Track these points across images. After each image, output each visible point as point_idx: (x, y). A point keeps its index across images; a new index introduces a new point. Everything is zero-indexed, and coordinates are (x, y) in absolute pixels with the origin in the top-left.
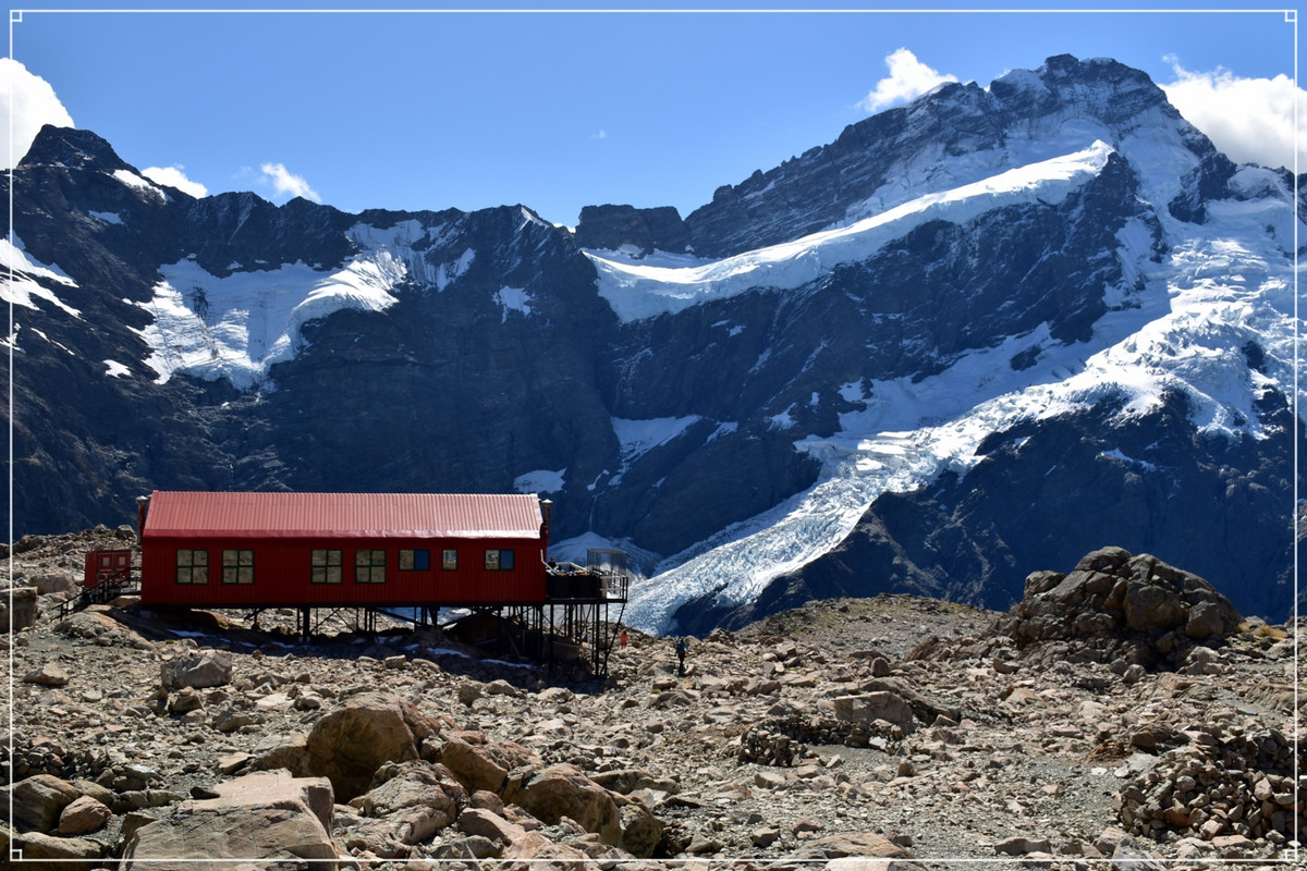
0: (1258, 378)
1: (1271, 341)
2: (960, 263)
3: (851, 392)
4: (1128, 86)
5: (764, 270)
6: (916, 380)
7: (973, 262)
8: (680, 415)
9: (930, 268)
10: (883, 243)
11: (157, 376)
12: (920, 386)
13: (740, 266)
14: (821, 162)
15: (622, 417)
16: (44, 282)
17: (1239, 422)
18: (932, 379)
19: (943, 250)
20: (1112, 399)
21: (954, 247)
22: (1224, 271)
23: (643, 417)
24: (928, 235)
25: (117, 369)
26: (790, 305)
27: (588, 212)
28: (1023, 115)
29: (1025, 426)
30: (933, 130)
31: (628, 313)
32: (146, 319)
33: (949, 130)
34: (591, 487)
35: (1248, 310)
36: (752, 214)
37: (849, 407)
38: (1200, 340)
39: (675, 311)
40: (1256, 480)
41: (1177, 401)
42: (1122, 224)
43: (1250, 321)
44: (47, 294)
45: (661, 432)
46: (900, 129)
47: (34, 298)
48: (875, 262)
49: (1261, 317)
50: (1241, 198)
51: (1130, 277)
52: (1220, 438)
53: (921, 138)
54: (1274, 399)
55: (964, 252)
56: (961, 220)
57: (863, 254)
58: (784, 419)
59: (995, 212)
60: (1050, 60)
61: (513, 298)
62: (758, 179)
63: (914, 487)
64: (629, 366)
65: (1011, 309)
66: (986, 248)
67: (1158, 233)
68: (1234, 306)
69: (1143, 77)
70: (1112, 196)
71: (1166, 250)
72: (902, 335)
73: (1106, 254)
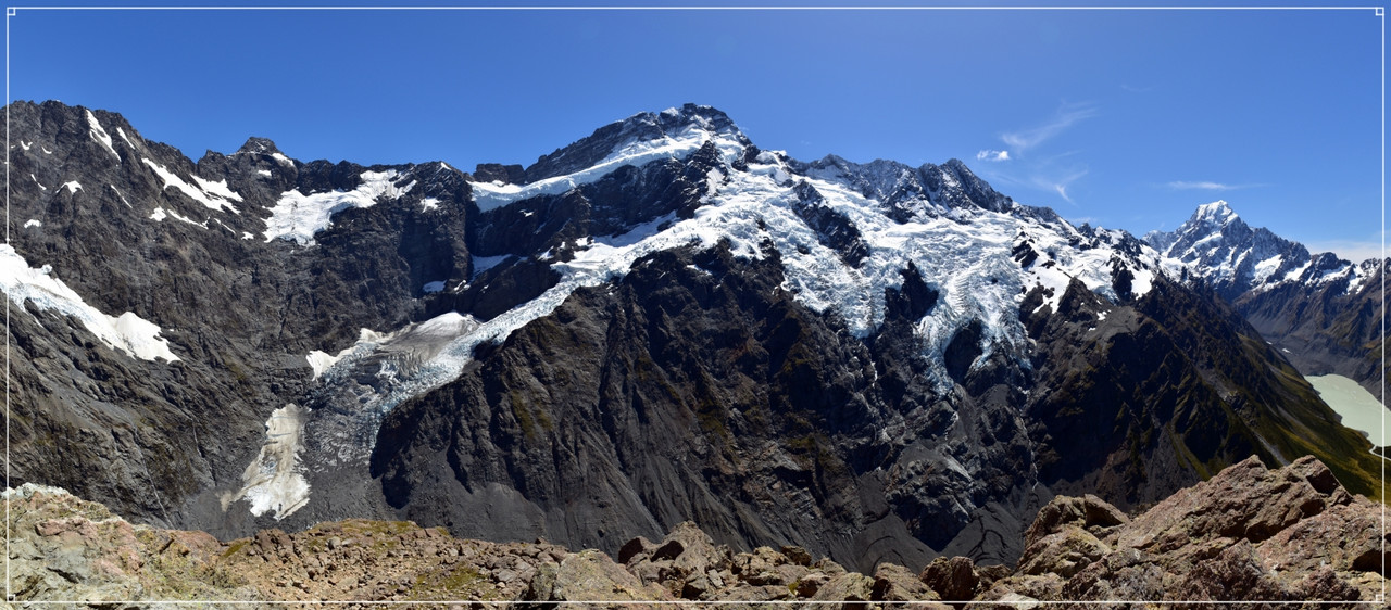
0: (761, 233)
1: (768, 218)
2: (638, 183)
3: (582, 242)
4: (718, 117)
5: (545, 187)
7: (643, 184)
8: (503, 255)
9: (623, 186)
10: (602, 175)
11: (266, 239)
13: (538, 185)
14: (584, 144)
15: (478, 256)
16: (229, 200)
18: (621, 236)
19: (630, 178)
20: (696, 241)
21: (635, 177)
22: (752, 189)
23: (487, 256)
24: (624, 172)
25: (248, 236)
26: (556, 202)
27: (479, 167)
28: (673, 126)
29: (653, 255)
30: (634, 130)
31: (484, 208)
32: (271, 214)
33: (641, 131)
34: (456, 289)
35: (761, 206)
36: (555, 167)
37: (579, 249)
38: (739, 216)
39: (503, 206)
40: (757, 277)
41: (726, 243)
42: (710, 170)
43: (761, 209)
44: (229, 205)
45: (493, 262)
46: (620, 130)
47: (223, 207)
48: (598, 183)
49: (765, 209)
50: (762, 163)
51: (712, 190)
52: (743, 260)
53: (629, 133)
54: (767, 242)
55: (639, 179)
56: (638, 165)
57: (593, 180)
58: (545, 256)
59: (653, 162)
60: (685, 105)
61: (431, 203)
62: (558, 152)
63: (597, 284)
64: (482, 232)
65: (660, 204)
66: (649, 176)
67: (726, 174)
68: (755, 204)
69: (723, 114)
70: (706, 157)
71: (729, 181)
72: (608, 216)
73: (703, 181)
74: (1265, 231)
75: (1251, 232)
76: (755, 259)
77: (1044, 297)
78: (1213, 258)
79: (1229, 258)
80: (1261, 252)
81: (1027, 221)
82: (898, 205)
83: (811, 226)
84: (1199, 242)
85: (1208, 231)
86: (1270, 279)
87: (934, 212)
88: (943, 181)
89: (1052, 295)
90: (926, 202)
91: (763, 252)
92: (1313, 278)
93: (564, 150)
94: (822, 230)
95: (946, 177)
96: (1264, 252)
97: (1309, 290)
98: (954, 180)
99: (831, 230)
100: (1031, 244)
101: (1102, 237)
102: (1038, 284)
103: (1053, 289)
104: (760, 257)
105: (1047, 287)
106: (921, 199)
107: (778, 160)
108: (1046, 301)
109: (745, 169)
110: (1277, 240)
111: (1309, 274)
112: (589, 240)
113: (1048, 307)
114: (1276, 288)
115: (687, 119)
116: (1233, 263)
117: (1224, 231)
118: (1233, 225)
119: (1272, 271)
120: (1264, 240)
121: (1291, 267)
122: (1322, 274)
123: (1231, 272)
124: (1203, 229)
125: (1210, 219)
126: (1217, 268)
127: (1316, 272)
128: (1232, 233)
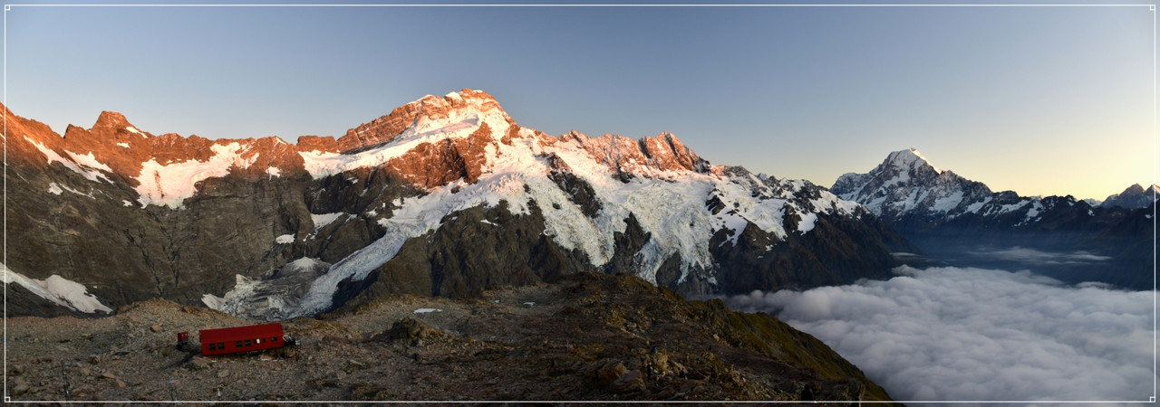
0: (527, 194)
2: (434, 156)
3: (397, 202)
4: (487, 100)
6: (419, 198)
7: (438, 157)
8: (336, 213)
9: (423, 158)
11: (142, 205)
12: (421, 199)
14: (385, 121)
15: (315, 213)
16: (102, 171)
17: (523, 210)
18: (425, 197)
19: (428, 153)
21: (431, 151)
23: (323, 214)
24: (423, 148)
25: (127, 203)
26: (374, 173)
27: (301, 139)
28: (454, 107)
29: (456, 213)
30: (424, 111)
31: (315, 176)
32: (138, 184)
33: (430, 111)
34: (304, 240)
36: (362, 140)
37: (396, 208)
39: (333, 175)
41: (503, 203)
42: (486, 145)
44: (102, 176)
45: (330, 218)
46: (413, 111)
47: (98, 177)
50: (522, 138)
51: (489, 162)
52: (516, 215)
53: (420, 114)
54: (532, 201)
55: (434, 153)
56: (433, 142)
58: (373, 213)
60: (463, 91)
61: (273, 171)
62: (363, 127)
64: (316, 195)
65: (452, 172)
66: (442, 153)
67: (497, 148)
70: (483, 136)
71: (500, 153)
72: (414, 182)
73: (481, 154)
74: (951, 173)
75: (937, 174)
76: (524, 214)
77: (728, 236)
79: (914, 195)
80: (946, 190)
81: (720, 179)
82: (622, 169)
83: (561, 188)
84: (887, 184)
85: (895, 172)
86: (952, 211)
87: (649, 174)
88: (657, 150)
89: (734, 234)
90: (644, 167)
91: (530, 209)
92: (991, 211)
93: (368, 125)
94: (568, 191)
95: (659, 146)
96: (948, 190)
97: (988, 220)
98: (666, 149)
99: (574, 191)
100: (720, 197)
101: (786, 186)
102: (724, 226)
103: (735, 230)
104: (528, 213)
105: (730, 228)
106: (640, 164)
107: (534, 135)
108: (729, 238)
109: (510, 143)
110: (961, 181)
111: (988, 208)
112: (402, 201)
113: (730, 243)
114: (956, 219)
115: (464, 101)
116: (916, 199)
117: (912, 173)
118: (920, 168)
119: (955, 206)
120: (948, 181)
121: (973, 201)
122: (1000, 208)
123: (914, 206)
124: (891, 172)
125: (899, 163)
126: (902, 203)
127: (995, 206)
128: (919, 175)
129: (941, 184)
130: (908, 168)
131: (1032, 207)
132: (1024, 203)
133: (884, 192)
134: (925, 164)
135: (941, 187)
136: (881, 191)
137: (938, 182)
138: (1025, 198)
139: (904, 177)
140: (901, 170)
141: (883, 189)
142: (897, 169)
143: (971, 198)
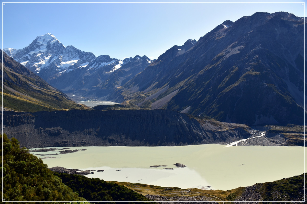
74: (72, 47)
75: (64, 47)
78: (39, 58)
79: (48, 58)
80: (68, 56)
84: (32, 53)
85: (38, 47)
86: (71, 67)
92: (95, 66)
96: (70, 56)
97: (91, 71)
110: (79, 51)
111: (93, 64)
114: (73, 71)
116: (49, 61)
117: (48, 47)
118: (54, 44)
119: (73, 64)
120: (70, 51)
121: (84, 62)
122: (100, 64)
123: (48, 65)
124: (35, 46)
125: (40, 42)
126: (40, 63)
127: (97, 63)
128: (53, 48)
129: (66, 52)
130: (46, 44)
131: (118, 63)
132: (114, 62)
133: (29, 58)
134: (57, 42)
135: (66, 54)
136: (27, 57)
137: (64, 51)
138: (115, 59)
139: (44, 50)
140: (42, 45)
141: (28, 56)
142: (38, 44)
143: (83, 60)
